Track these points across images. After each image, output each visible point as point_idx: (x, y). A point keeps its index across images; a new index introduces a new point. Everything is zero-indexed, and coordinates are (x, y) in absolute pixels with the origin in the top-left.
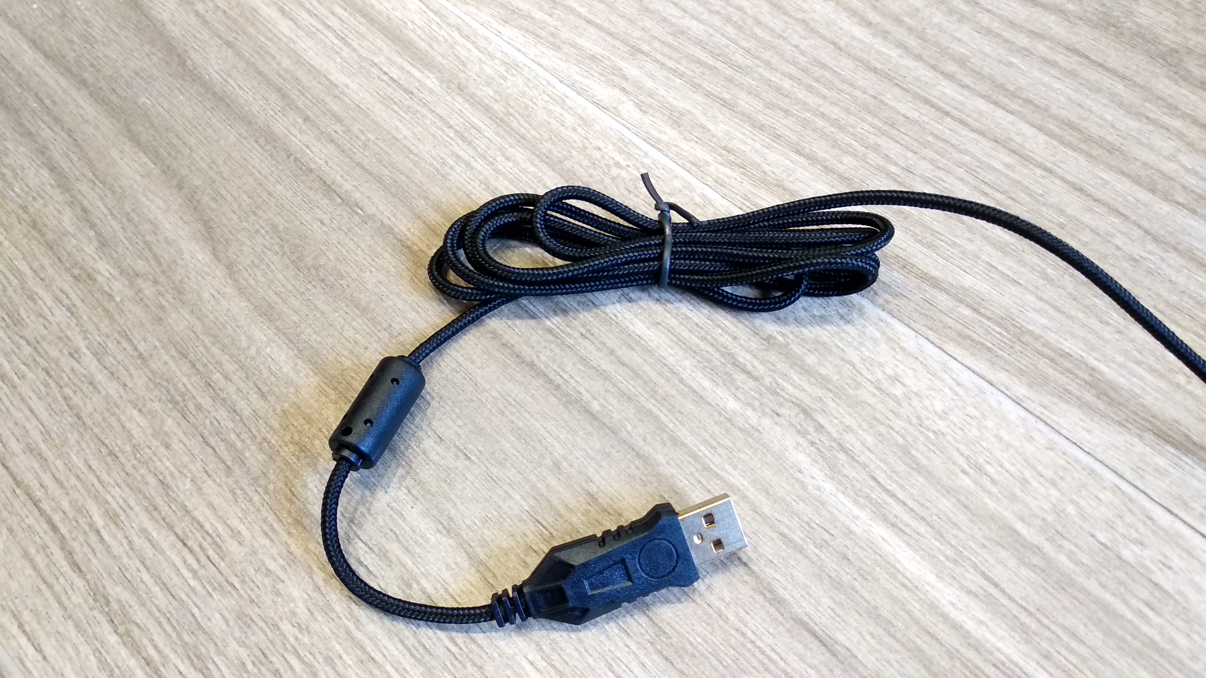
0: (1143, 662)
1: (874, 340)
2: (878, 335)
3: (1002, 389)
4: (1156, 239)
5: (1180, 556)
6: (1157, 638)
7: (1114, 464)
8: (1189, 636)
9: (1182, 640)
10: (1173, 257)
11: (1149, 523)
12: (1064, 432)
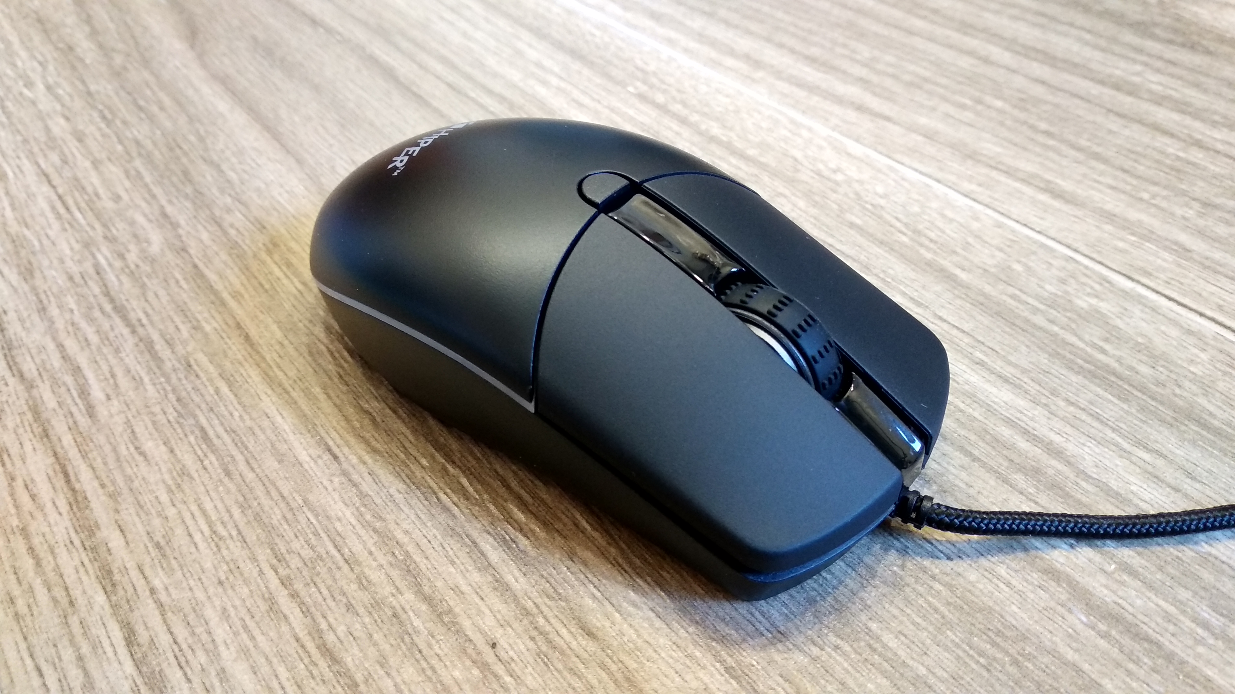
0: (1097, 381)
1: (820, 148)
2: (824, 144)
3: (950, 184)
4: (1118, 114)
5: (1142, 311)
6: (1116, 365)
7: (1070, 241)
8: (1154, 368)
9: (1144, 369)
10: (1136, 127)
11: (1107, 285)
12: (1014, 217)
